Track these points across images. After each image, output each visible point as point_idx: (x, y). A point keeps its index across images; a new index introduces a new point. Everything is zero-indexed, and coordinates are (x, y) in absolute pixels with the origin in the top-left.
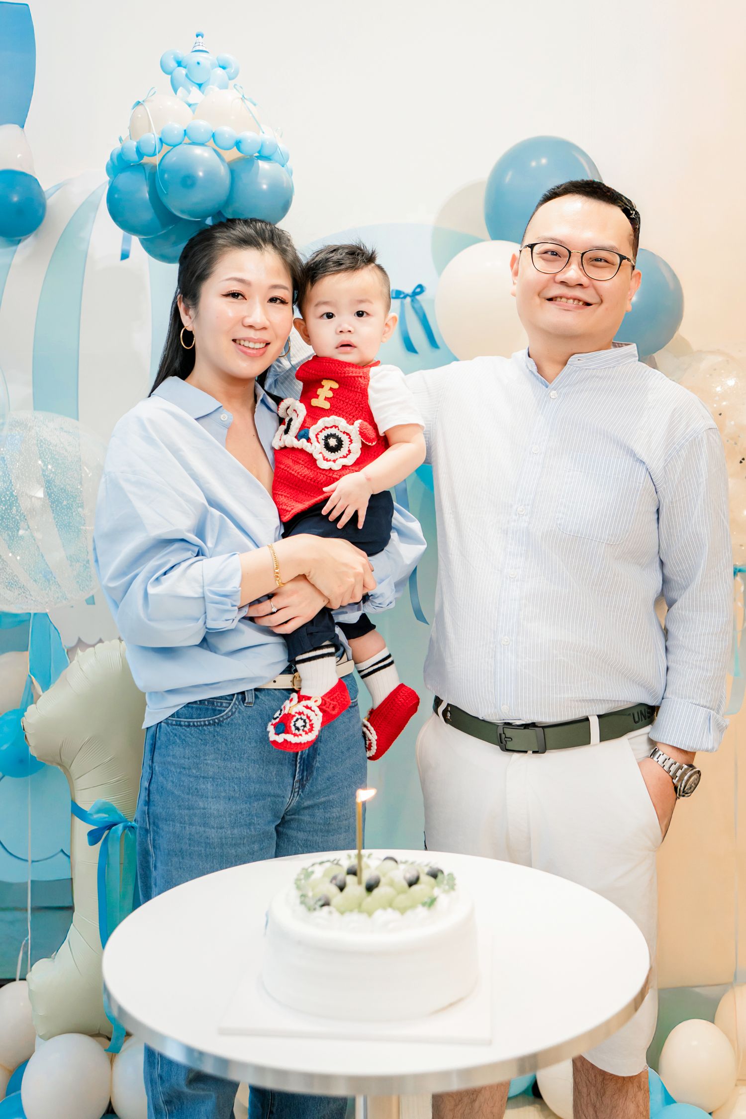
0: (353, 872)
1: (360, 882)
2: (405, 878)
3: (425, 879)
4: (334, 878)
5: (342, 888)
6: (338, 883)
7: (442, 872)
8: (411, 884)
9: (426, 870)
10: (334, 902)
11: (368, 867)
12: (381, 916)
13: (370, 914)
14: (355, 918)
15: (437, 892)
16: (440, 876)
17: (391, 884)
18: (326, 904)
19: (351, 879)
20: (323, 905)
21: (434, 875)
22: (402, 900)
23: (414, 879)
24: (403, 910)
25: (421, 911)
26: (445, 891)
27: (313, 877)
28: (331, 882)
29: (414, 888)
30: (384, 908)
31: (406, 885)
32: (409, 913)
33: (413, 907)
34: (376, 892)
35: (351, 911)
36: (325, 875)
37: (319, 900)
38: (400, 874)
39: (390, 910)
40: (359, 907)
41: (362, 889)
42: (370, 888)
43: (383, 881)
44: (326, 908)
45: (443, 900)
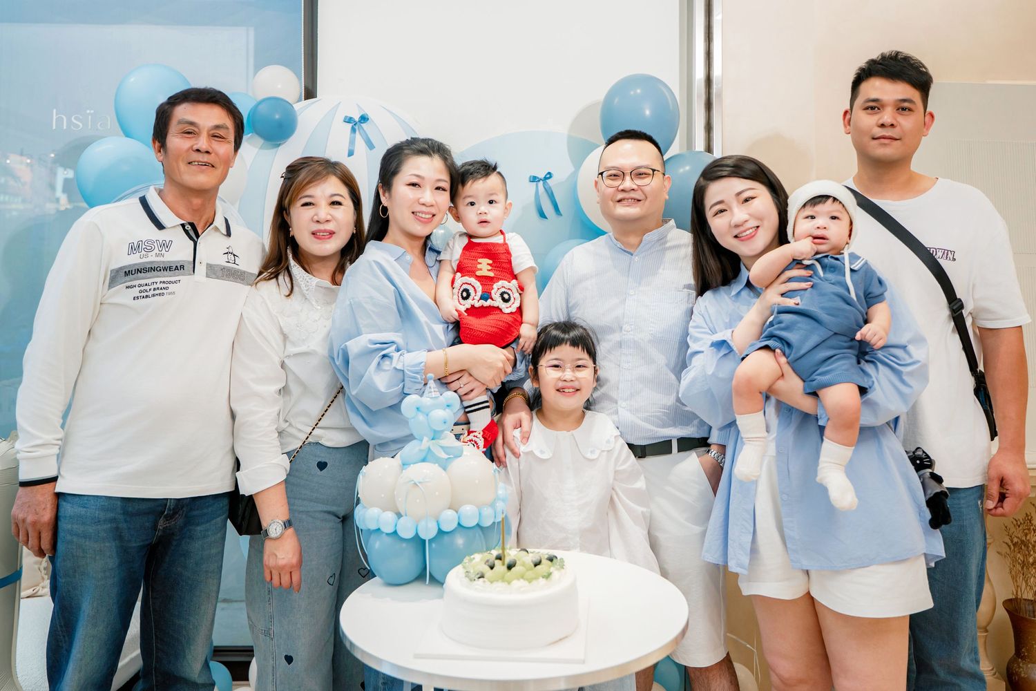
0: (499, 558)
1: (503, 564)
2: (532, 561)
3: (545, 562)
4: (488, 561)
5: (492, 568)
6: (489, 563)
7: (556, 558)
8: (536, 565)
9: (546, 556)
10: (486, 576)
11: (510, 555)
12: (517, 584)
13: (509, 583)
14: (500, 585)
15: (552, 569)
16: (555, 560)
17: (524, 565)
18: (482, 576)
19: (498, 562)
20: (479, 578)
21: (551, 559)
22: (530, 574)
23: (538, 561)
24: (530, 581)
25: (542, 581)
26: (557, 569)
27: (474, 561)
28: (485, 563)
29: (538, 567)
30: (518, 579)
31: (533, 565)
32: (534, 582)
33: (536, 578)
34: (513, 569)
35: (497, 581)
36: (481, 560)
37: (478, 574)
38: (529, 559)
39: (522, 580)
40: (503, 579)
41: (505, 568)
42: (510, 567)
43: (518, 562)
44: (481, 579)
45: (556, 574)
